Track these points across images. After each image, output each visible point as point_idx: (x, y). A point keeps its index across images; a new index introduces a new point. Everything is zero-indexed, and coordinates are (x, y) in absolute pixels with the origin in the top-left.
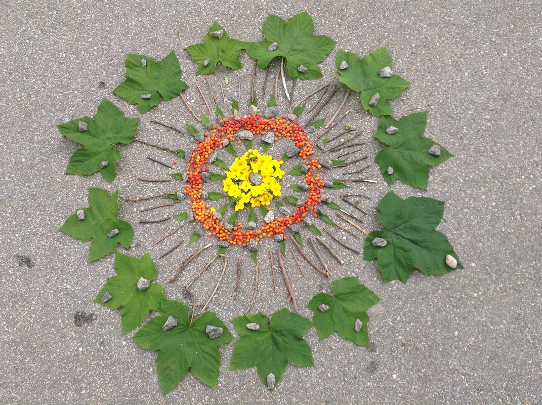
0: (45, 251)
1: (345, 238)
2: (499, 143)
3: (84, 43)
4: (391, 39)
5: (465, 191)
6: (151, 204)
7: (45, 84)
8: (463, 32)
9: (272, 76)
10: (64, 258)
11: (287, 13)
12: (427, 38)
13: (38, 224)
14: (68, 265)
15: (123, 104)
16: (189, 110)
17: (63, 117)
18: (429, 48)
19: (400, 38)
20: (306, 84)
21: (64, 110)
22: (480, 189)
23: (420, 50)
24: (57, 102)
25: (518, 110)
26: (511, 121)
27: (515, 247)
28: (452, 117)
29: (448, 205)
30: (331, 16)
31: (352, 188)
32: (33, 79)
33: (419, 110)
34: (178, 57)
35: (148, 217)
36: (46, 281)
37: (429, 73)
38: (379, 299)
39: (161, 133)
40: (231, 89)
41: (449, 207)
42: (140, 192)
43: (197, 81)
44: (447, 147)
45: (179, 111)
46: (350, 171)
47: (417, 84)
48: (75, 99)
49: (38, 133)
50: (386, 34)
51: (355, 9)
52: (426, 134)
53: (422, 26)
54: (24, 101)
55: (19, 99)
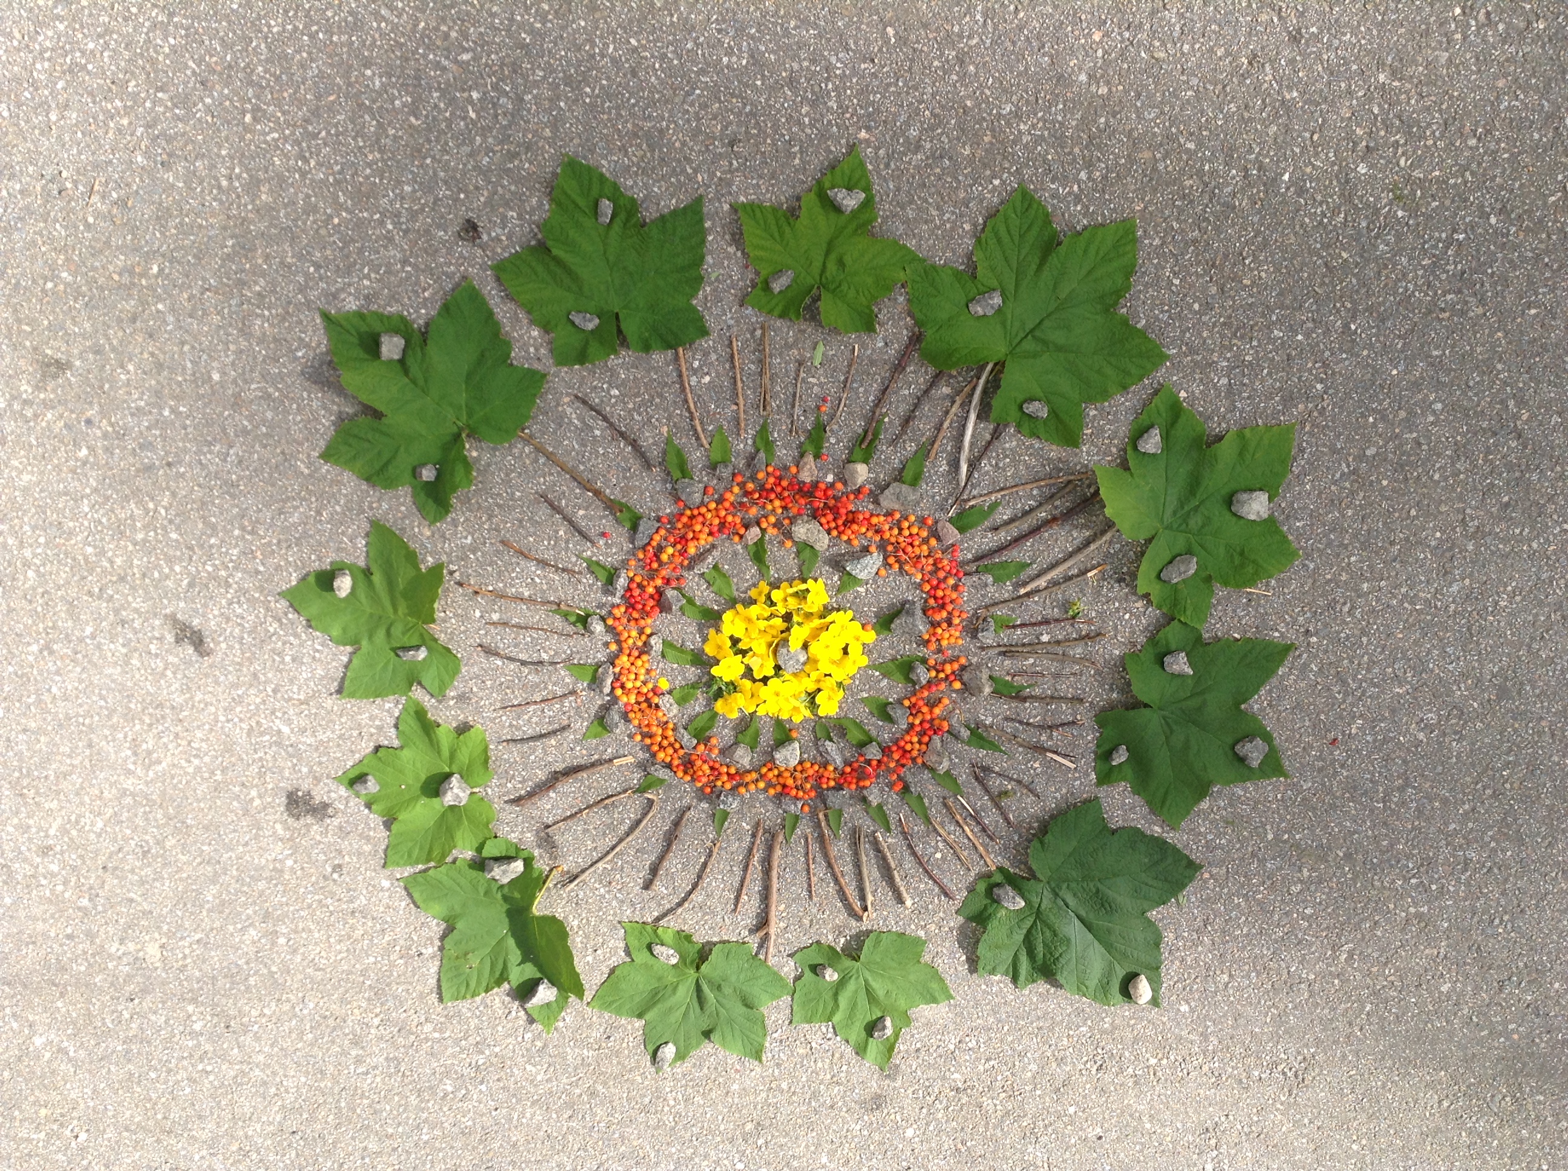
0: (242, 631)
1: (938, 855)
2: (1414, 788)
3: (446, 63)
4: (1323, 408)
5: (1262, 862)
6: (519, 614)
7: (306, 161)
8: (1528, 465)
9: (946, 390)
10: (283, 662)
11: (1078, 199)
12: (1419, 444)
13: (231, 561)
14: (291, 682)
15: (516, 313)
16: (686, 401)
17: (343, 290)
18: (1406, 479)
19: (1349, 415)
20: (1027, 448)
21: (348, 272)
22: (1300, 871)
23: (1379, 473)
24: (330, 235)
25: (1515, 730)
26: (1480, 748)
27: (1295, 1008)
28: (1344, 683)
29: (1206, 875)
30: (1198, 263)
31: (1010, 758)
32: (272, 130)
33: (1277, 634)
34: (708, 224)
35: (504, 641)
36: (234, 699)
37: (1364, 546)
38: (950, 997)
39: (594, 437)
40: (821, 385)
41: (1205, 881)
42: (500, 573)
43: (738, 322)
44: (1287, 749)
45: (661, 396)
46: (1024, 717)
47: (1312, 566)
48: (385, 247)
49: (266, 313)
50: (1319, 386)
51: (1278, 270)
52: (1256, 702)
53: (1432, 403)
54: (238, 197)
55: (224, 183)
